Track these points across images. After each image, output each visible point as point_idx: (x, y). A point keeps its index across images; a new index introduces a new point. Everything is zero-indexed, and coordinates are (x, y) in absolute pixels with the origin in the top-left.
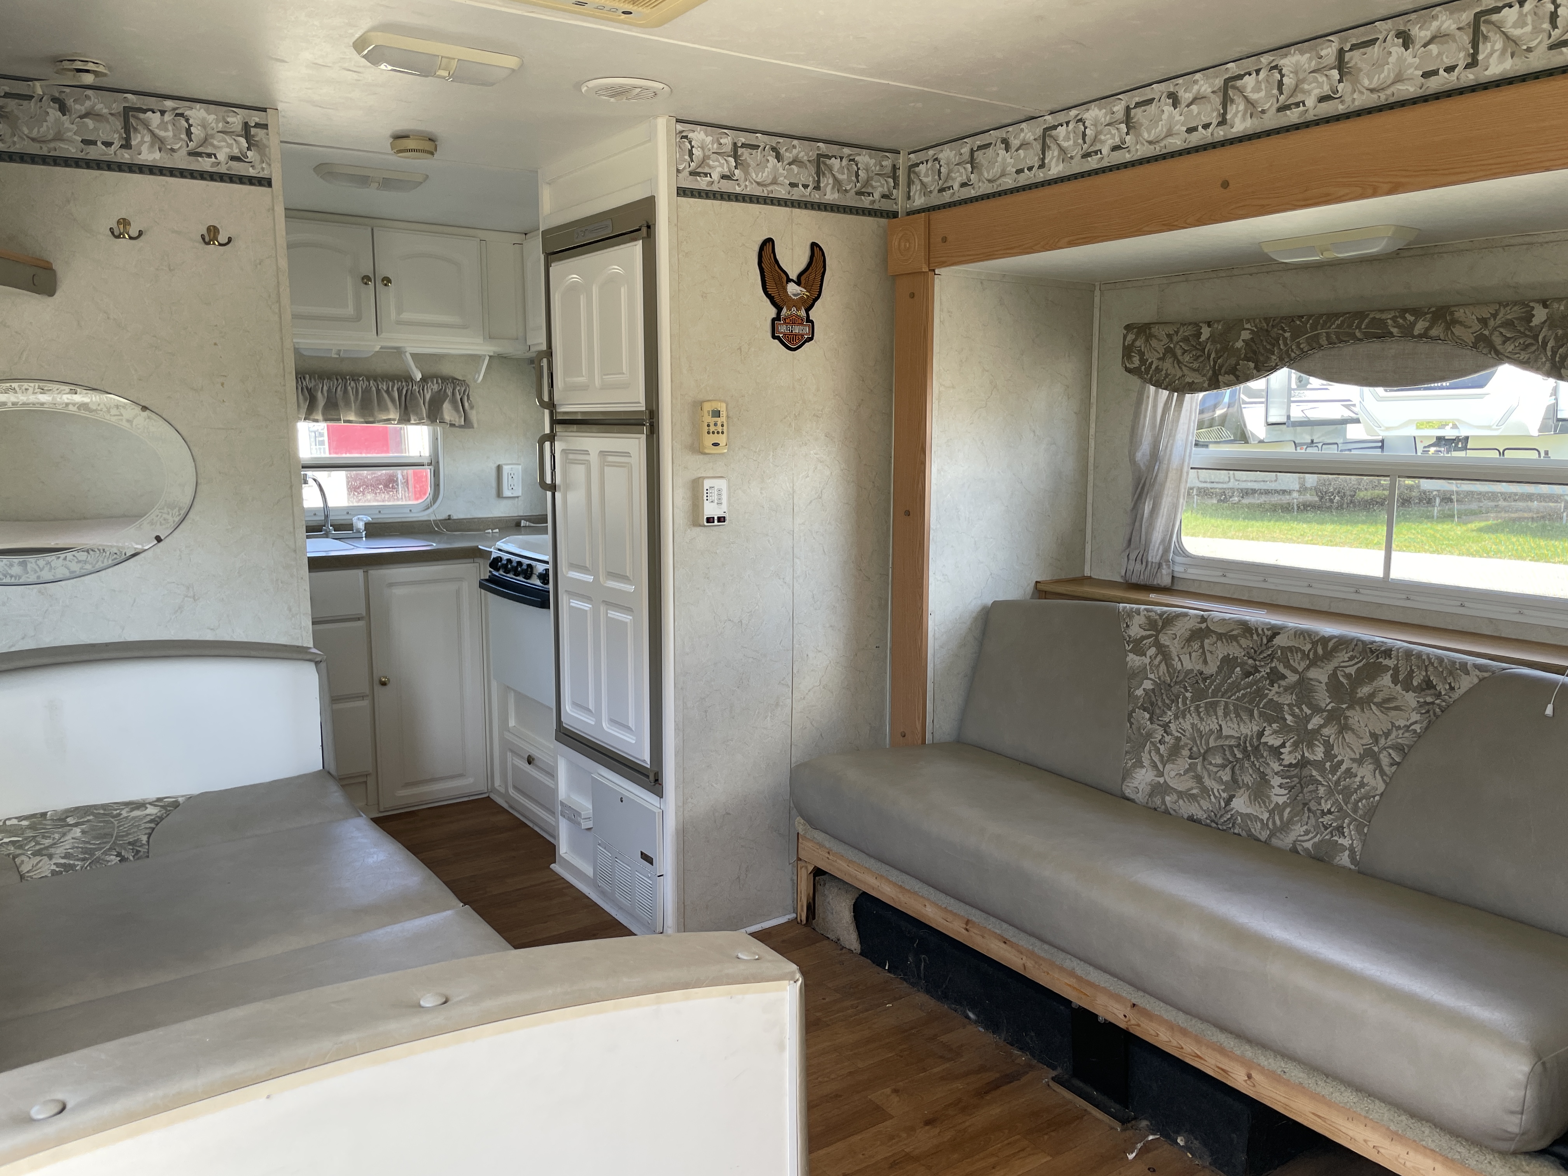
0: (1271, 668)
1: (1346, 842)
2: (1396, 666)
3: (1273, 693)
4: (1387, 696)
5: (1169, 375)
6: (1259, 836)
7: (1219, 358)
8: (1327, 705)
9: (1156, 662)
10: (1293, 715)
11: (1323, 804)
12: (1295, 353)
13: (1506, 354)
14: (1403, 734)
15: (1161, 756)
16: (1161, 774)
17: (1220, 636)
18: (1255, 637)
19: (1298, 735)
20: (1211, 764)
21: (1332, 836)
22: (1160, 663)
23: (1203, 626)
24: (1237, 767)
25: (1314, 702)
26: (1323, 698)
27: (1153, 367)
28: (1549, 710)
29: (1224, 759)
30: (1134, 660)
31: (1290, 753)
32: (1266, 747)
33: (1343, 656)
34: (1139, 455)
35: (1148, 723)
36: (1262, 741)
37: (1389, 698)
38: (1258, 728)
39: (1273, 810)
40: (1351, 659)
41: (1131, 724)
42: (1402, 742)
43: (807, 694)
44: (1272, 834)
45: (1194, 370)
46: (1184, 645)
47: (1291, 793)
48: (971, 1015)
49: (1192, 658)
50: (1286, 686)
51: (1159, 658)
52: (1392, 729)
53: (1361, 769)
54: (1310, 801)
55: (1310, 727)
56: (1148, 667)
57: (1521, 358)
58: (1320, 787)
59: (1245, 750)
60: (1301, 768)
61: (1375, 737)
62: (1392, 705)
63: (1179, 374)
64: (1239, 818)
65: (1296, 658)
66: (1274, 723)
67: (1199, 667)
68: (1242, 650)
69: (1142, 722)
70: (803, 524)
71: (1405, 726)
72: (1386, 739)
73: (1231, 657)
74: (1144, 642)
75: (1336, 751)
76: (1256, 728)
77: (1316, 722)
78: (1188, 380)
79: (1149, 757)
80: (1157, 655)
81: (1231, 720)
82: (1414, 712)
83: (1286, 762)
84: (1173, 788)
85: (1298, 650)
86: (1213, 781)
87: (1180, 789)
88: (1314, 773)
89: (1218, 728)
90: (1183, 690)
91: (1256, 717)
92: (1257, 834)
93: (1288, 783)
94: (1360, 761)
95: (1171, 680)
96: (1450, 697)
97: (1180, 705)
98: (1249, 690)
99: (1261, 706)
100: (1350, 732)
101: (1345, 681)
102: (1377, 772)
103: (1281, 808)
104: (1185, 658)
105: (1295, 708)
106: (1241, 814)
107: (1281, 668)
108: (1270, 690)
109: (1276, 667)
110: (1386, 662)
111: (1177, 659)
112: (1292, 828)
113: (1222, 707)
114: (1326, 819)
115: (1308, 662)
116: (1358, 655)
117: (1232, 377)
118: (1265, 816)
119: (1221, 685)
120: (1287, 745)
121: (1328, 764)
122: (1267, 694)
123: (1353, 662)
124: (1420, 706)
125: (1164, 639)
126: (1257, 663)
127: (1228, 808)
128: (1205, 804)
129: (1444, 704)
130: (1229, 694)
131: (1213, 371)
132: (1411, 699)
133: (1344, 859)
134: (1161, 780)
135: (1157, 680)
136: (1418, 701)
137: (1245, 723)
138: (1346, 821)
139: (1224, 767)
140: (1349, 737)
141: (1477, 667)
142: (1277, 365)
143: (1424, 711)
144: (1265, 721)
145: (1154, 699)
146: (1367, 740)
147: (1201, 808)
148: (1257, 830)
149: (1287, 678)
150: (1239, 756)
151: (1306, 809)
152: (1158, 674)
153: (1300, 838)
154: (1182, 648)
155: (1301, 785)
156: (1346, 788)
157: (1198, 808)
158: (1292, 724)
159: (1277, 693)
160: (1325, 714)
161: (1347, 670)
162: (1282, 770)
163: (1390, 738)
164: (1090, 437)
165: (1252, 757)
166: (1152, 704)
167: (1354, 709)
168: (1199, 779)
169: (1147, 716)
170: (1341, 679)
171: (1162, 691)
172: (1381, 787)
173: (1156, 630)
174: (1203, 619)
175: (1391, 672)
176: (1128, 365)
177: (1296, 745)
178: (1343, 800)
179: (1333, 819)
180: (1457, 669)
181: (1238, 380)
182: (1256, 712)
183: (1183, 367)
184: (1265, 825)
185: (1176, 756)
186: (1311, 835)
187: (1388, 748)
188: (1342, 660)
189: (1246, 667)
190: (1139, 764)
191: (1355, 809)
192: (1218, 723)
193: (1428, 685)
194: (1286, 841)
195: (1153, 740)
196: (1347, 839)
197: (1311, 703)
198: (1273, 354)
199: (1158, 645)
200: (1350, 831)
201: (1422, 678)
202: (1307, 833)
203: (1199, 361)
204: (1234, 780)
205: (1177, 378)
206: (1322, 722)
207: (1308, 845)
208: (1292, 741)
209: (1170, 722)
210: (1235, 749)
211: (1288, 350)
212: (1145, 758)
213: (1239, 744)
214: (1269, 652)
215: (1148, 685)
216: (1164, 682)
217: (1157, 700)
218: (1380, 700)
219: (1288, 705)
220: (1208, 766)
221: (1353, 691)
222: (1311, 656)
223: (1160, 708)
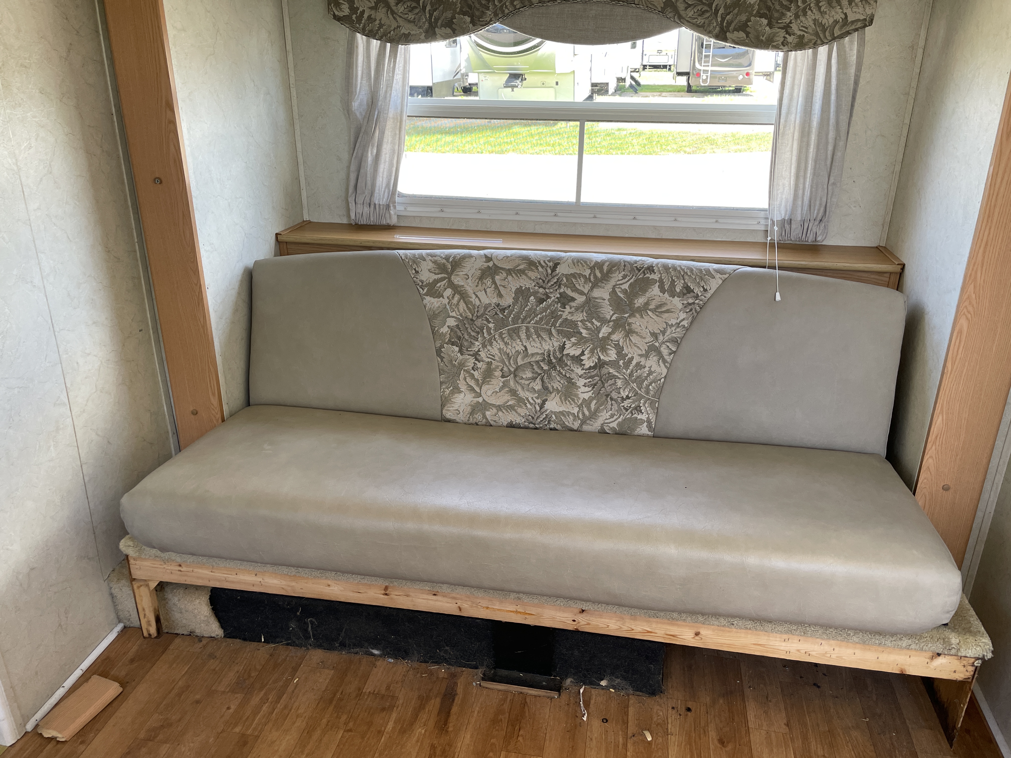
0: (560, 294)
1: (644, 417)
2: (661, 278)
3: (566, 313)
4: (659, 303)
5: (384, 25)
6: (573, 426)
7: (435, 10)
8: (611, 317)
9: (455, 301)
10: (587, 328)
11: (622, 393)
12: (508, 9)
13: (687, 19)
14: (675, 330)
15: (477, 380)
16: (480, 395)
17: (509, 272)
18: (540, 269)
19: (593, 344)
20: (522, 378)
21: (632, 415)
22: (459, 302)
23: (491, 264)
24: (545, 377)
25: (602, 316)
26: (608, 311)
27: (366, 16)
28: (778, 298)
29: (533, 373)
30: (431, 302)
31: (589, 358)
32: (569, 358)
33: (617, 277)
34: (355, 105)
35: (459, 355)
36: (565, 353)
37: (661, 304)
38: (559, 343)
39: (581, 404)
40: (624, 277)
41: (442, 358)
42: (675, 336)
43: (86, 405)
44: (583, 422)
45: (409, 21)
46: (478, 283)
47: (594, 389)
48: (376, 652)
49: (488, 293)
50: (576, 306)
51: (457, 297)
52: (667, 327)
53: (648, 362)
54: (611, 392)
55: (601, 335)
56: (448, 307)
57: (698, 23)
58: (618, 380)
59: (550, 362)
60: (600, 369)
61: (654, 335)
62: (663, 310)
63: (394, 25)
64: (553, 416)
65: (580, 282)
66: (572, 337)
67: (495, 300)
68: (532, 282)
69: (452, 355)
70: (39, 209)
71: (676, 323)
72: (664, 335)
73: (523, 288)
74: (438, 285)
75: (625, 351)
76: (556, 344)
77: (605, 331)
78: (404, 31)
79: (465, 383)
80: (454, 295)
81: (534, 340)
82: (682, 312)
83: (587, 366)
84: (491, 404)
85: (580, 275)
86: (526, 392)
87: (498, 404)
88: (611, 371)
89: (524, 349)
90: (485, 322)
91: (555, 335)
92: (570, 425)
93: (590, 381)
94: (646, 356)
95: (473, 315)
96: (705, 297)
97: (485, 335)
98: (544, 314)
99: (557, 325)
100: (634, 335)
101: (622, 296)
102: (660, 361)
103: (588, 402)
104: (481, 295)
105: (587, 323)
106: (555, 413)
107: (569, 292)
108: (563, 312)
109: (564, 292)
110: (652, 276)
111: (474, 296)
112: (600, 415)
113: (524, 331)
114: (626, 403)
115: (591, 284)
116: (629, 274)
117: (448, 30)
118: (575, 411)
119: (520, 312)
120: (586, 353)
121: (621, 362)
122: (561, 315)
123: (627, 279)
124: (685, 307)
125: (457, 280)
126: (547, 290)
127: (543, 410)
128: (522, 411)
129: (701, 302)
130: (529, 319)
131: (429, 23)
132: (677, 302)
133: (644, 430)
134: (480, 399)
135: (459, 317)
136: (683, 304)
137: (545, 341)
138: (642, 401)
139: (534, 379)
140: (634, 338)
141: (717, 271)
142: (491, 20)
143: (688, 311)
144: (564, 337)
145: (460, 334)
146: (649, 339)
147: (519, 415)
148: (570, 422)
149: (576, 300)
150: (546, 368)
151: (609, 399)
152: (459, 311)
153: (606, 421)
154: (477, 286)
155: (602, 381)
156: (638, 377)
157: (517, 415)
158: (587, 336)
159: (569, 313)
160: (611, 324)
161: (623, 287)
162: (584, 373)
163: (666, 334)
164: (291, 86)
165: (558, 367)
166: (459, 338)
167: (635, 316)
168: (513, 392)
169: (457, 349)
170: (619, 294)
171: (466, 326)
172: (665, 371)
173: (447, 273)
174: (488, 259)
175: (658, 284)
176: (337, 13)
177: (592, 352)
178: (637, 387)
179: (631, 402)
180: (705, 275)
181: (454, 33)
182: (553, 331)
183: (398, 18)
184: (576, 417)
185: (490, 378)
186: (615, 417)
187: (666, 342)
188: (617, 279)
189: (539, 295)
190: (456, 390)
191: (647, 392)
192: (522, 345)
193: (688, 290)
194: (594, 426)
195: (466, 368)
196: (644, 414)
197: (599, 317)
198: (488, 9)
199: (451, 285)
200: (646, 408)
201: (682, 285)
202: (612, 416)
203: (415, 12)
204: (545, 388)
205: (392, 28)
206: (610, 330)
207: (614, 425)
208: (589, 349)
209: (479, 351)
210: (542, 364)
211: (502, 6)
212: (463, 386)
213: (544, 359)
214: (555, 280)
215: (451, 322)
216: (466, 317)
217: (463, 334)
218: (654, 307)
219: (581, 321)
220: (520, 381)
221: (631, 303)
222: (592, 279)
223: (467, 340)
